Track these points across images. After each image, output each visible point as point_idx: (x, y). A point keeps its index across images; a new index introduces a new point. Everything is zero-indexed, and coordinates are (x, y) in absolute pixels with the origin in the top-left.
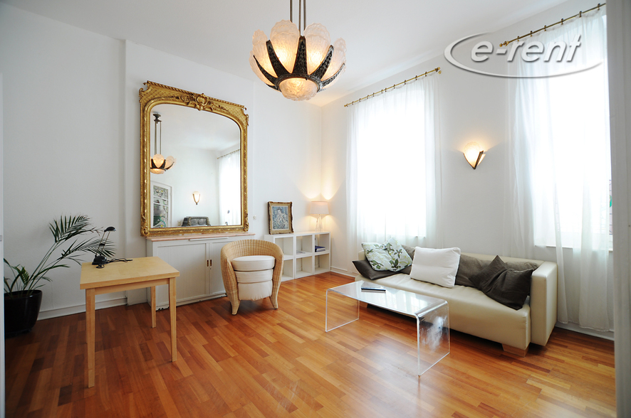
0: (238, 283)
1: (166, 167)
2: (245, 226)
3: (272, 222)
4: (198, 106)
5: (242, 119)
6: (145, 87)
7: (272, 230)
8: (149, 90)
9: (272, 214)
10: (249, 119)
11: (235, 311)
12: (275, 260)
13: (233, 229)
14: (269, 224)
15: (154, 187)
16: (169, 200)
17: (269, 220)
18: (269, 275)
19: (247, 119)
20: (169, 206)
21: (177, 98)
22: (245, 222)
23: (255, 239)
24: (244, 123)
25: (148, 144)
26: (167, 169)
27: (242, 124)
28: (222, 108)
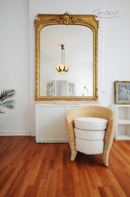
0: (75, 137)
1: (66, 70)
2: (96, 97)
3: (117, 95)
4: (65, 22)
5: (94, 24)
6: (37, 18)
7: (118, 101)
8: (39, 19)
9: (117, 89)
10: (100, 23)
11: (73, 158)
12: (108, 124)
13: (87, 99)
14: (115, 97)
15: (69, 83)
16: (75, 89)
17: (115, 94)
18: (100, 136)
19: (98, 24)
20: (75, 91)
21: (53, 20)
22: (96, 94)
23: (100, 106)
24: (96, 27)
25: (39, 50)
26: (67, 71)
27: (94, 28)
28: (80, 20)
